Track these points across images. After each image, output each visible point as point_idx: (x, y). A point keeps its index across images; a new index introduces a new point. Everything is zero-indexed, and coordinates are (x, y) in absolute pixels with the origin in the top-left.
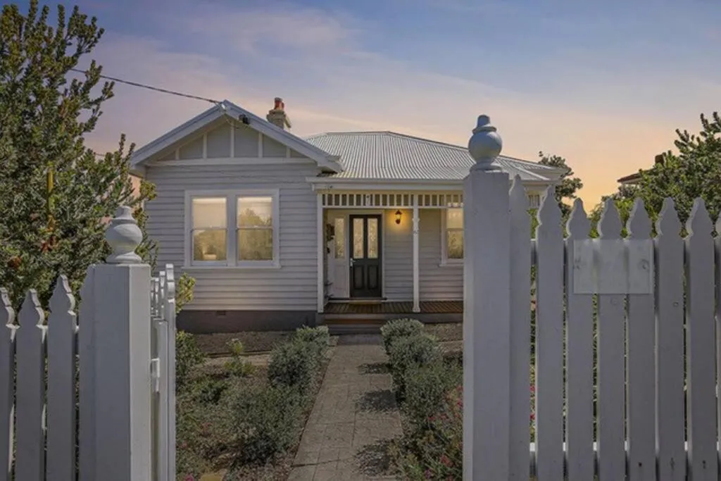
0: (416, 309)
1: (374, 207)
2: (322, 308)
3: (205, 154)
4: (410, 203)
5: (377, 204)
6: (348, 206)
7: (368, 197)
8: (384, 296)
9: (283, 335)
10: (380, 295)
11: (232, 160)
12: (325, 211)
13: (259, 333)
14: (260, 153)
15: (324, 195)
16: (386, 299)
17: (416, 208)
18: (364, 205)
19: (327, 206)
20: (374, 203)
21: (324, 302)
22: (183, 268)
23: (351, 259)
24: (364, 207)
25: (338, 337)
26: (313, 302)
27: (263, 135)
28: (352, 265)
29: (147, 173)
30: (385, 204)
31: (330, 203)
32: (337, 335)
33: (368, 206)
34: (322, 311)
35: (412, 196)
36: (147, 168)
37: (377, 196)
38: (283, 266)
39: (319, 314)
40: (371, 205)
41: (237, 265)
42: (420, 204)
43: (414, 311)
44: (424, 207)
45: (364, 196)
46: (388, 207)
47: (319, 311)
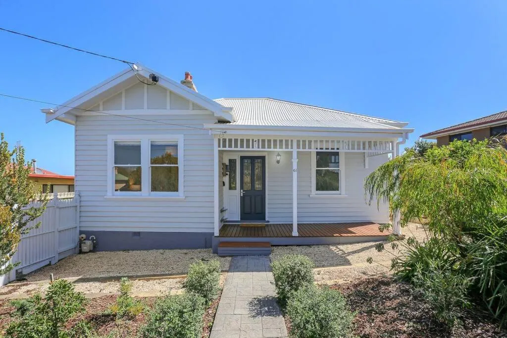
0: (295, 233)
1: (261, 149)
2: (218, 232)
3: (123, 106)
4: (290, 147)
5: (263, 147)
6: (239, 149)
7: (256, 141)
8: (267, 219)
9: (186, 254)
10: (264, 219)
11: (145, 112)
12: (221, 152)
13: (167, 251)
14: (168, 107)
15: (219, 140)
16: (268, 222)
17: (295, 150)
18: (253, 147)
19: (221, 148)
20: (260, 147)
21: (219, 226)
22: (105, 197)
23: (242, 191)
24: (253, 149)
25: (230, 258)
26: (210, 226)
27: (171, 92)
28: (242, 195)
29: (77, 121)
30: (269, 147)
31: (224, 146)
32: (229, 256)
33: (256, 149)
34: (218, 235)
35: (292, 141)
36: (77, 116)
37: (263, 141)
38: (186, 197)
39: (215, 237)
40: (258, 148)
41: (149, 195)
42: (298, 147)
43: (293, 235)
44: (301, 150)
45: (253, 140)
46: (272, 149)
47: (216, 235)
